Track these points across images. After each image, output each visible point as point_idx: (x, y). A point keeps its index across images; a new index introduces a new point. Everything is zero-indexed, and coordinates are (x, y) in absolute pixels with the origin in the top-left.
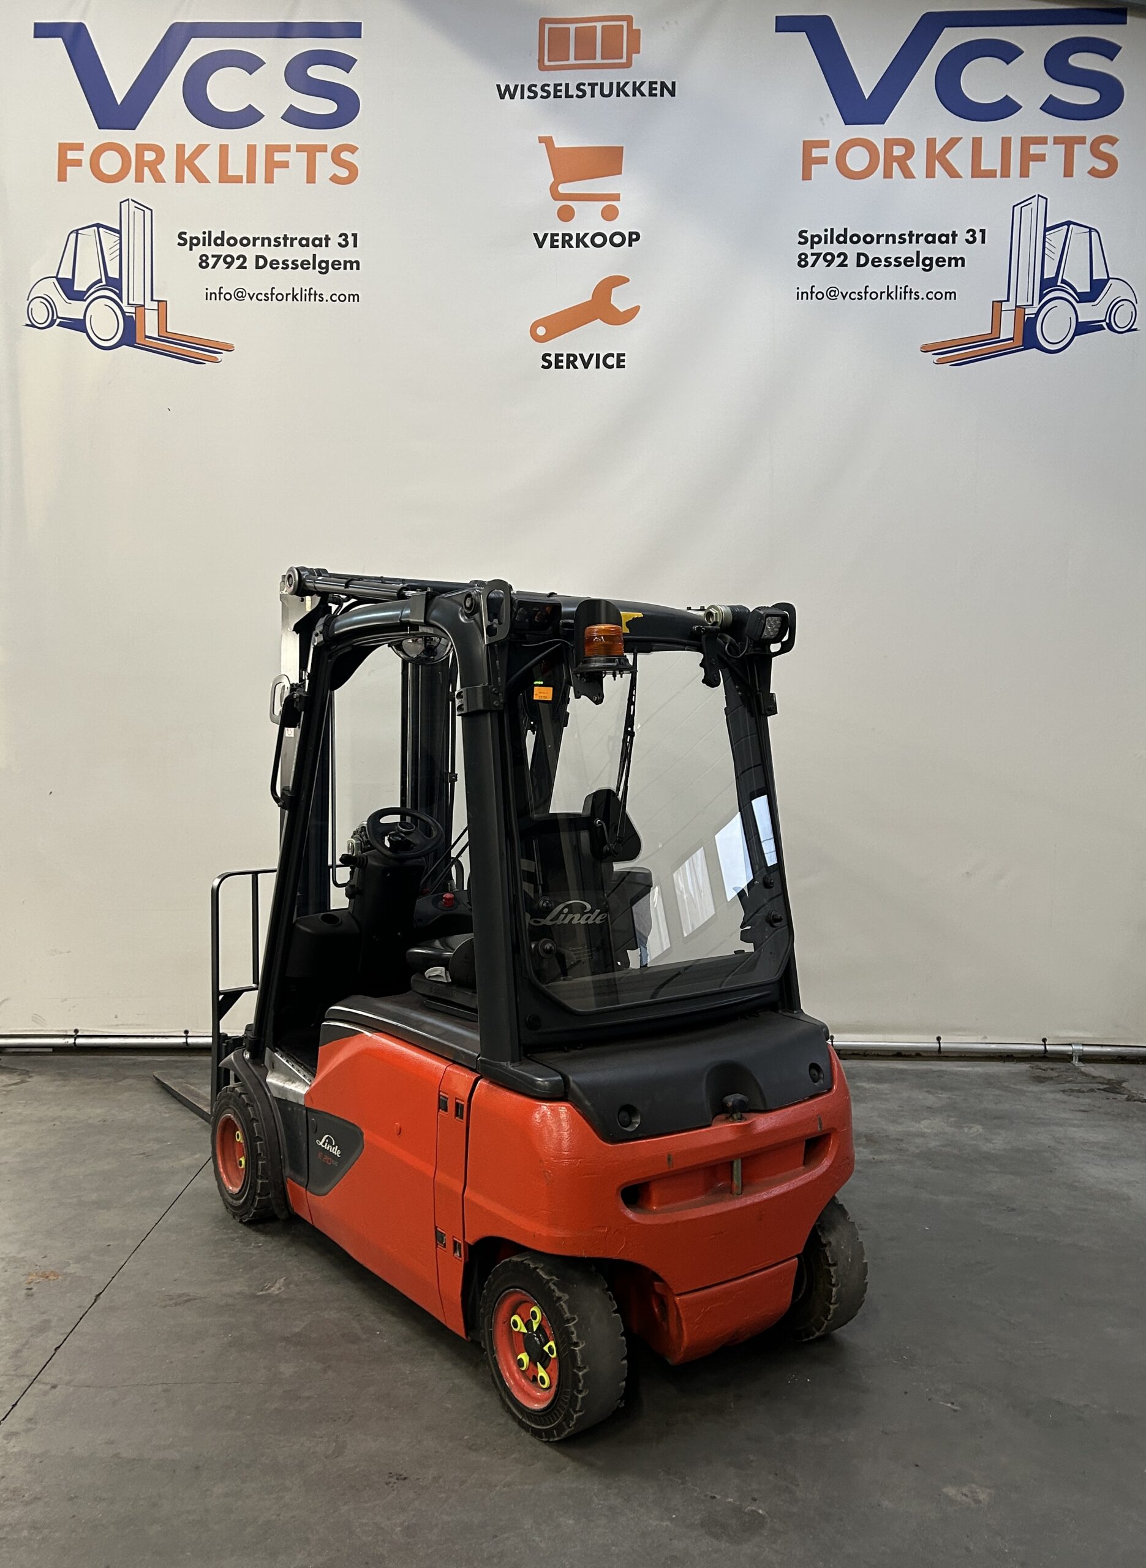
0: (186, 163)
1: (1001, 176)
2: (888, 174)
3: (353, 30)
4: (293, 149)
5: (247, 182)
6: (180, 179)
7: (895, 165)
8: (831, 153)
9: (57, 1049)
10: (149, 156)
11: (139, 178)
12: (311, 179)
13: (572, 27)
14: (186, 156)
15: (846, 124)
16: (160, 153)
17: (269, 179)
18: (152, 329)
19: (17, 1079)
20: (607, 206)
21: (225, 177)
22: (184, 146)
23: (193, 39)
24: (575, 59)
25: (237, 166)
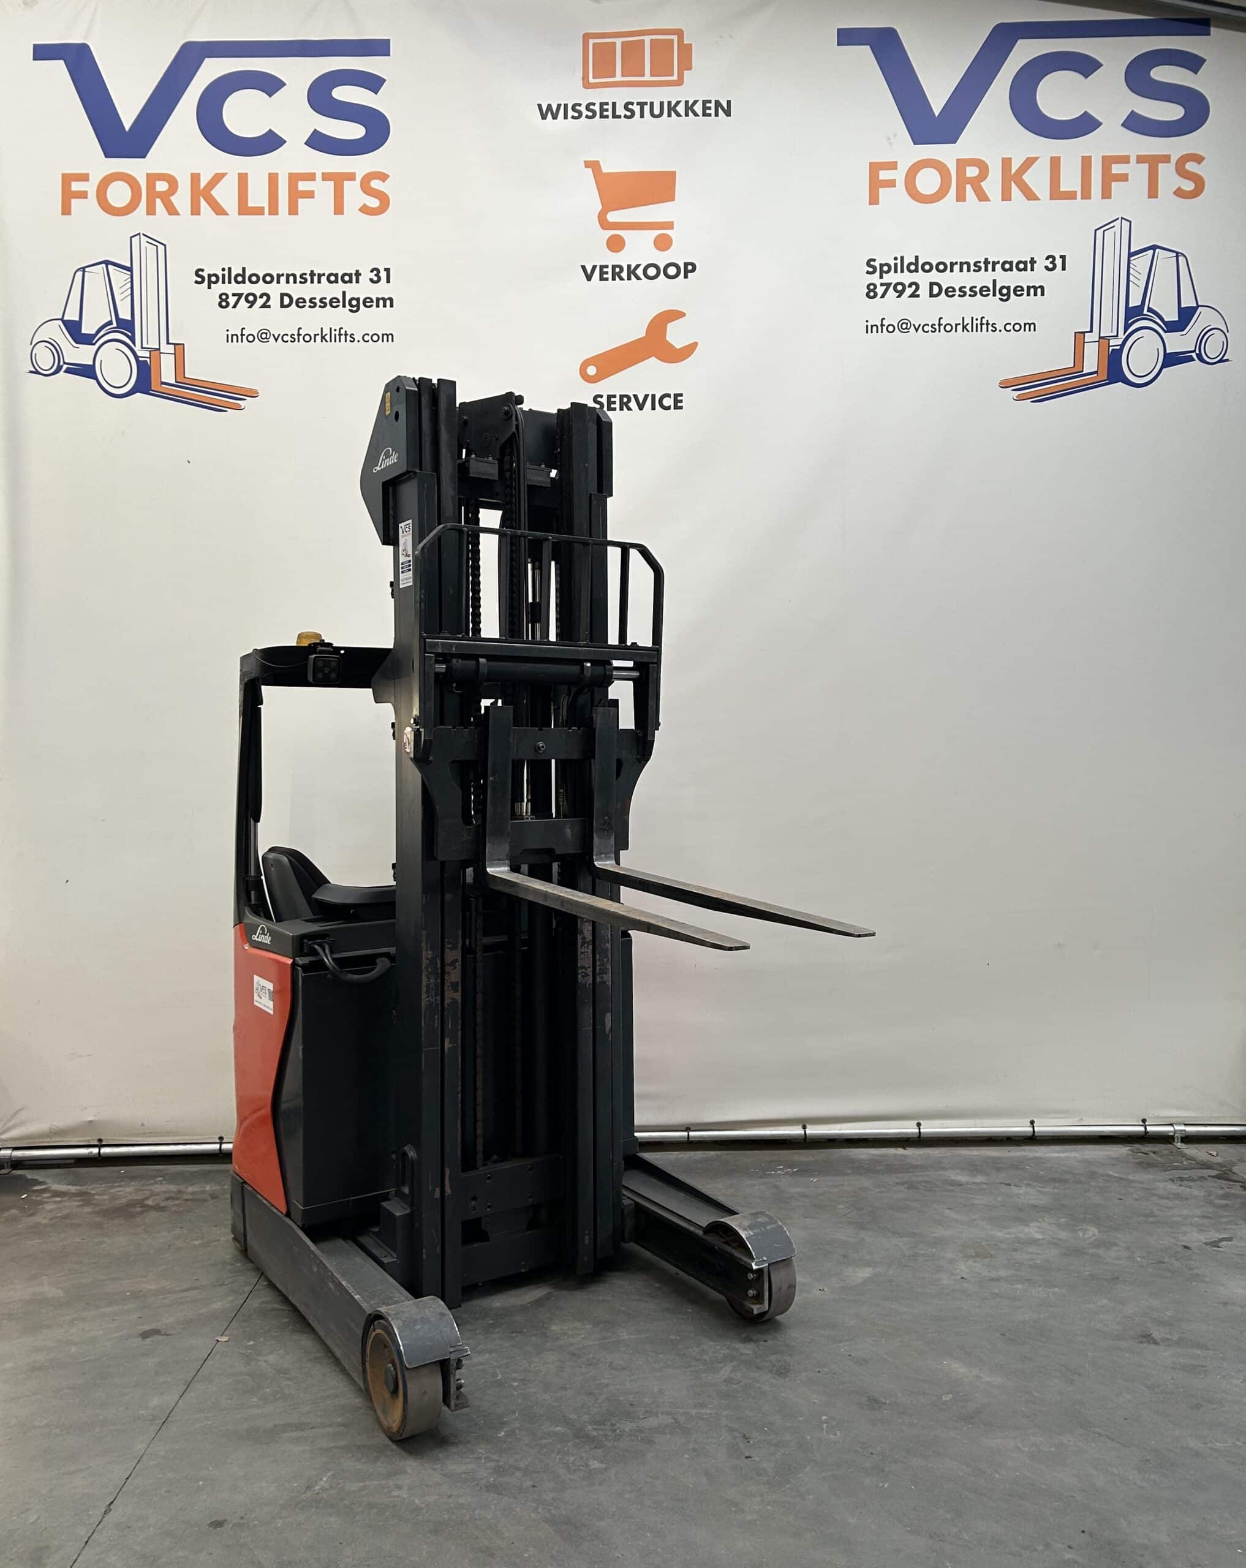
0: (202, 193)
1: (1082, 198)
2: (961, 197)
3: (379, 48)
4: (319, 177)
5: (270, 213)
6: (195, 210)
7: (968, 187)
8: (899, 175)
9: (80, 1161)
10: (162, 186)
11: (151, 211)
12: (339, 209)
13: (619, 42)
14: (202, 186)
15: (915, 144)
16: (173, 182)
17: (293, 210)
20: (660, 235)
21: (244, 209)
22: (199, 175)
23: (206, 59)
24: (623, 76)
25: (258, 196)
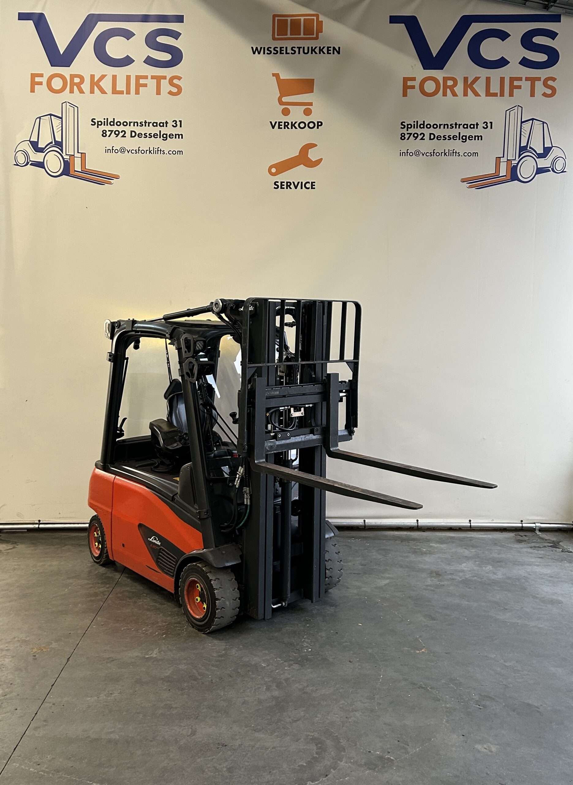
0: (95, 84)
1: (500, 96)
2: (445, 94)
3: (180, 19)
4: (149, 77)
5: (126, 94)
6: (92, 92)
7: (448, 90)
8: (417, 84)
9: (29, 530)
10: (77, 80)
11: (72, 91)
12: (158, 92)
13: (289, 19)
14: (95, 80)
15: (424, 69)
16: (82, 79)
17: (137, 92)
18: (78, 167)
19: (10, 546)
20: (306, 108)
21: (115, 91)
22: (94, 75)
23: (99, 22)
24: (291, 35)
25: (121, 86)
